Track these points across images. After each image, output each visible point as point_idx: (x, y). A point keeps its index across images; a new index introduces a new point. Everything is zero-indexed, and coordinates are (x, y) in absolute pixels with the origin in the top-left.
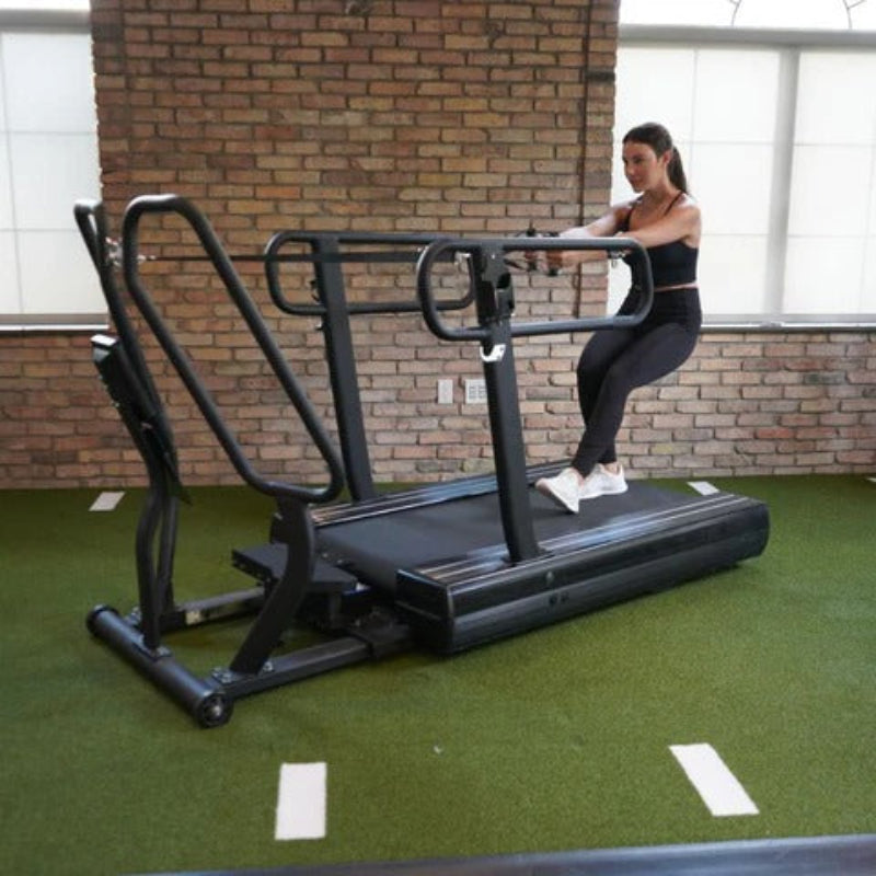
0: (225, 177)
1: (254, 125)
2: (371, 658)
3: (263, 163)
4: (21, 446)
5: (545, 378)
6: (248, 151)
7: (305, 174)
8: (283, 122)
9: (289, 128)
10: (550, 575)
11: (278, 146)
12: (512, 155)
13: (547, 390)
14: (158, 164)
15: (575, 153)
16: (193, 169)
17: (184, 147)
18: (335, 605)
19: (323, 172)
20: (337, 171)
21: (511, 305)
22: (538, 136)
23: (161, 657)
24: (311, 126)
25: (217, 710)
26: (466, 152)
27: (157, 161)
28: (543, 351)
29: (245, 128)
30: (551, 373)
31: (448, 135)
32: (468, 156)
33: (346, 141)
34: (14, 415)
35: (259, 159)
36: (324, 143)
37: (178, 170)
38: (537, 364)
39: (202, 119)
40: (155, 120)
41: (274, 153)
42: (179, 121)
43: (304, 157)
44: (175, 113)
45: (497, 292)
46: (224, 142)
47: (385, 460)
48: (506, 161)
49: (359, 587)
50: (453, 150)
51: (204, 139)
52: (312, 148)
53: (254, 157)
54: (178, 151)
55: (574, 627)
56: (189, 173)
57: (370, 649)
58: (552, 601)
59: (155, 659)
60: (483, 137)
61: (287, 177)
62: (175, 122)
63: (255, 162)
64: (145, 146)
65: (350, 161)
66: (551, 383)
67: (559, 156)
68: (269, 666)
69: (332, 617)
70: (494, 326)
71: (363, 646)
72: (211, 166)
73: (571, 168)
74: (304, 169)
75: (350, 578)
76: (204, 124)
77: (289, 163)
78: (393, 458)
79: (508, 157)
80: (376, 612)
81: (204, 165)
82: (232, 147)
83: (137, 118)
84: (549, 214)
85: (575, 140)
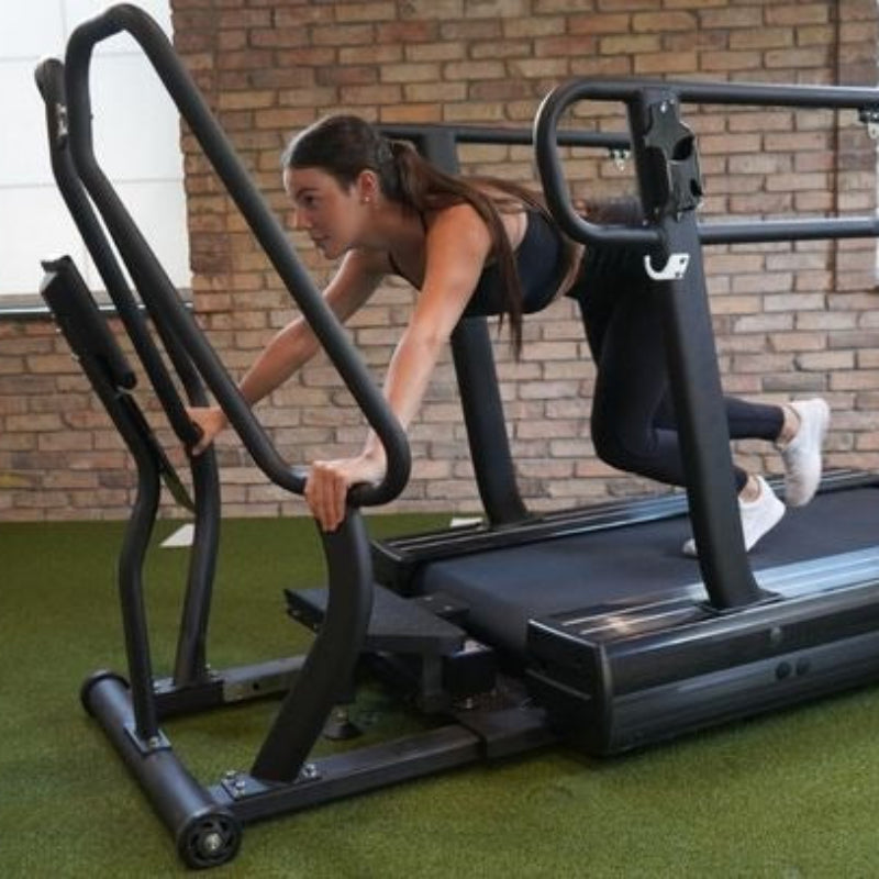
0: (339, 96)
1: (375, 23)
2: (484, 760)
3: (390, 75)
4: (86, 465)
5: (787, 361)
6: (369, 60)
7: (446, 87)
8: (414, 17)
9: (421, 25)
10: (777, 631)
11: (408, 50)
12: (732, 46)
13: (792, 378)
14: (252, 85)
15: (823, 36)
16: (298, 88)
17: (285, 59)
18: (431, 673)
19: (470, 82)
20: (489, 80)
21: (696, 190)
22: (770, 17)
23: (154, 751)
24: (453, 21)
25: (214, 840)
26: (667, 44)
27: (250, 80)
28: (784, 322)
29: (363, 28)
30: (798, 353)
31: (641, 22)
32: (670, 50)
33: (500, 39)
34: (77, 423)
35: (384, 70)
36: (472, 43)
37: (278, 90)
38: (779, 342)
39: (308, 21)
40: (246, 25)
41: (404, 60)
42: (278, 24)
43: (444, 64)
44: (273, 14)
45: (670, 164)
46: (337, 49)
47: (566, 479)
48: (725, 54)
49: (471, 647)
50: (649, 43)
51: (312, 47)
52: (454, 50)
53: (376, 68)
54: (276, 65)
55: (820, 716)
56: (291, 94)
57: (482, 746)
58: (782, 672)
59: (145, 755)
60: (691, 21)
61: (420, 93)
62: (273, 26)
63: (379, 75)
64: (234, 61)
65: (506, 66)
66: (799, 368)
67: (801, 42)
68: (311, 769)
69: (428, 693)
70: (669, 223)
71: (474, 740)
72: (321, 81)
73: (819, 58)
74: (444, 79)
75: (453, 632)
76: (311, 26)
77: (426, 73)
78: (575, 476)
79: (728, 48)
80: (503, 687)
81: (311, 81)
82: (347, 55)
83: (223, 24)
84: (789, 127)
85: (823, 19)
